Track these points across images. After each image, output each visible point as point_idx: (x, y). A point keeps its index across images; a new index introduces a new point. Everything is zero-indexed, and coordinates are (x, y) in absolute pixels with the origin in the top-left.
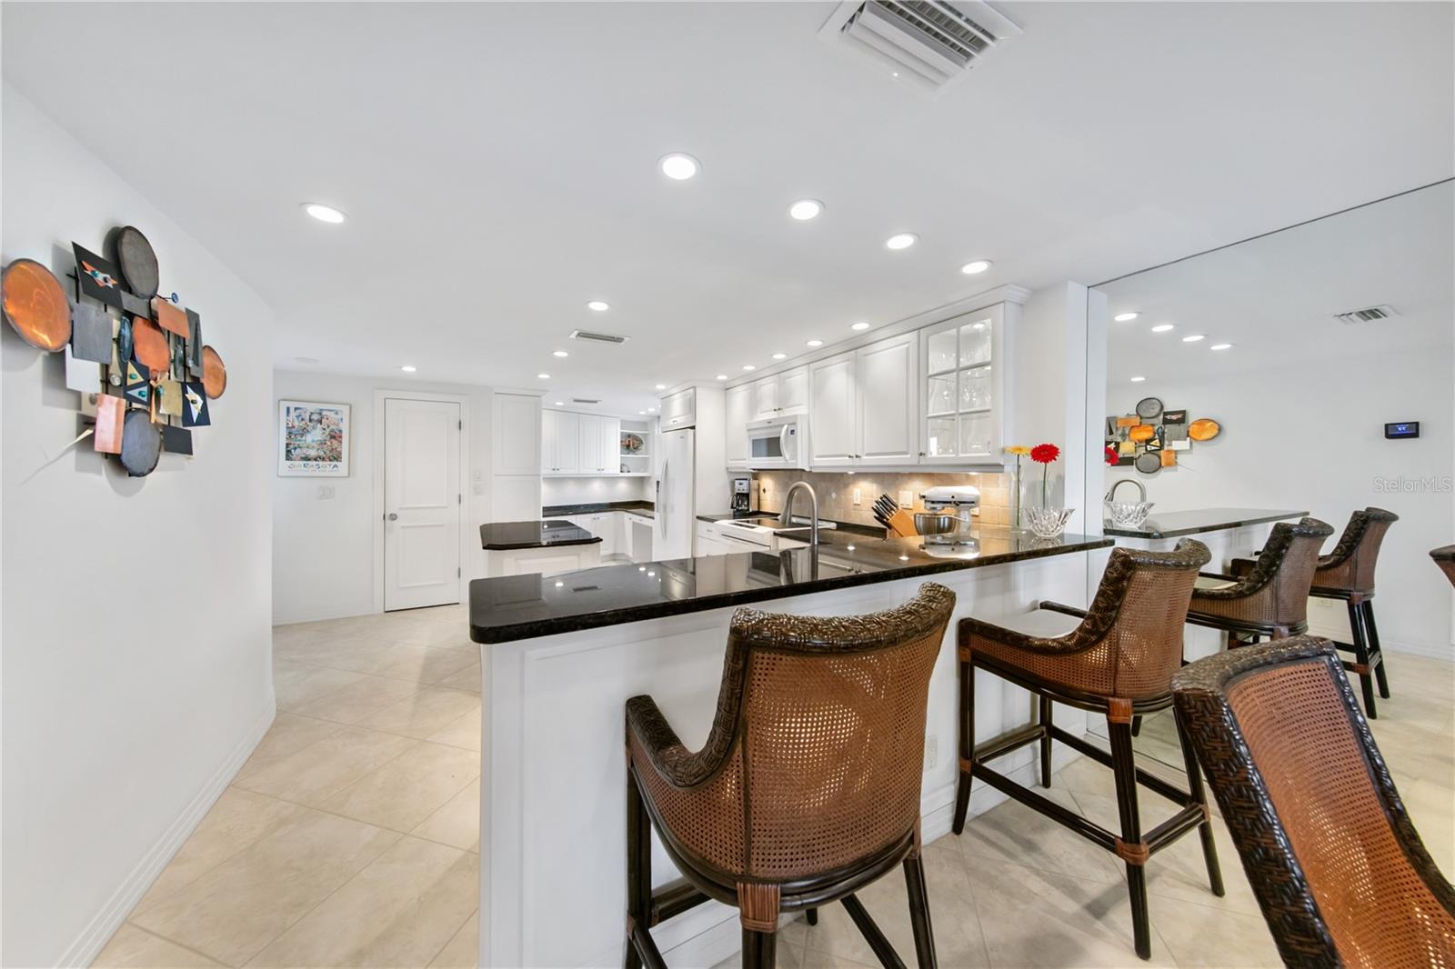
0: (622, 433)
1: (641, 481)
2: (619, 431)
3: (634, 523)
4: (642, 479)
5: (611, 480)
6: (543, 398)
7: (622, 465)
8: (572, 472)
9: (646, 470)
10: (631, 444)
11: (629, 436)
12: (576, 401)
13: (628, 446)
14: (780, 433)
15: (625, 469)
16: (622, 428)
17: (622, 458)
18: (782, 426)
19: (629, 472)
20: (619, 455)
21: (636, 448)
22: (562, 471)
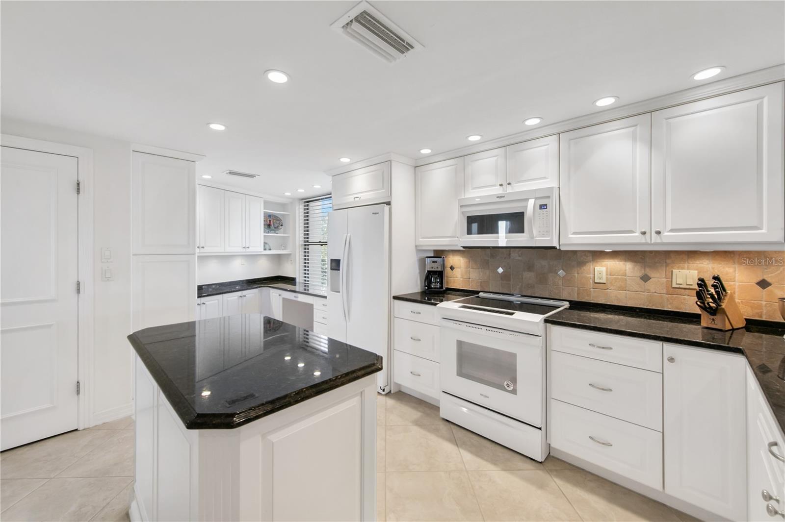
0: (265, 213)
1: (278, 259)
2: (263, 211)
3: (283, 299)
4: (279, 256)
5: (253, 257)
6: (197, 163)
7: (265, 243)
8: (219, 250)
9: (285, 249)
10: (272, 223)
11: (270, 216)
12: (231, 173)
13: (269, 226)
14: (526, 207)
15: (267, 247)
16: (264, 209)
17: (264, 236)
18: (527, 200)
19: (270, 250)
20: (263, 234)
21: (277, 228)
22: (206, 250)
